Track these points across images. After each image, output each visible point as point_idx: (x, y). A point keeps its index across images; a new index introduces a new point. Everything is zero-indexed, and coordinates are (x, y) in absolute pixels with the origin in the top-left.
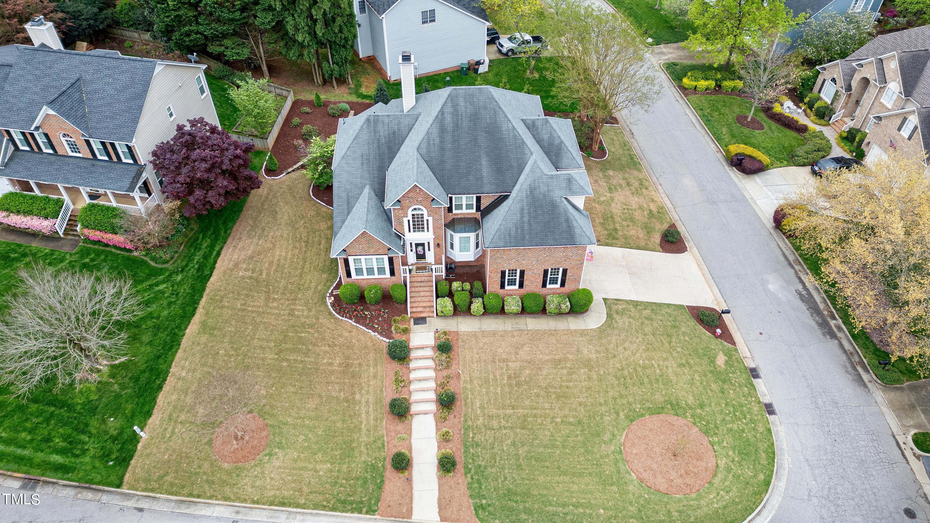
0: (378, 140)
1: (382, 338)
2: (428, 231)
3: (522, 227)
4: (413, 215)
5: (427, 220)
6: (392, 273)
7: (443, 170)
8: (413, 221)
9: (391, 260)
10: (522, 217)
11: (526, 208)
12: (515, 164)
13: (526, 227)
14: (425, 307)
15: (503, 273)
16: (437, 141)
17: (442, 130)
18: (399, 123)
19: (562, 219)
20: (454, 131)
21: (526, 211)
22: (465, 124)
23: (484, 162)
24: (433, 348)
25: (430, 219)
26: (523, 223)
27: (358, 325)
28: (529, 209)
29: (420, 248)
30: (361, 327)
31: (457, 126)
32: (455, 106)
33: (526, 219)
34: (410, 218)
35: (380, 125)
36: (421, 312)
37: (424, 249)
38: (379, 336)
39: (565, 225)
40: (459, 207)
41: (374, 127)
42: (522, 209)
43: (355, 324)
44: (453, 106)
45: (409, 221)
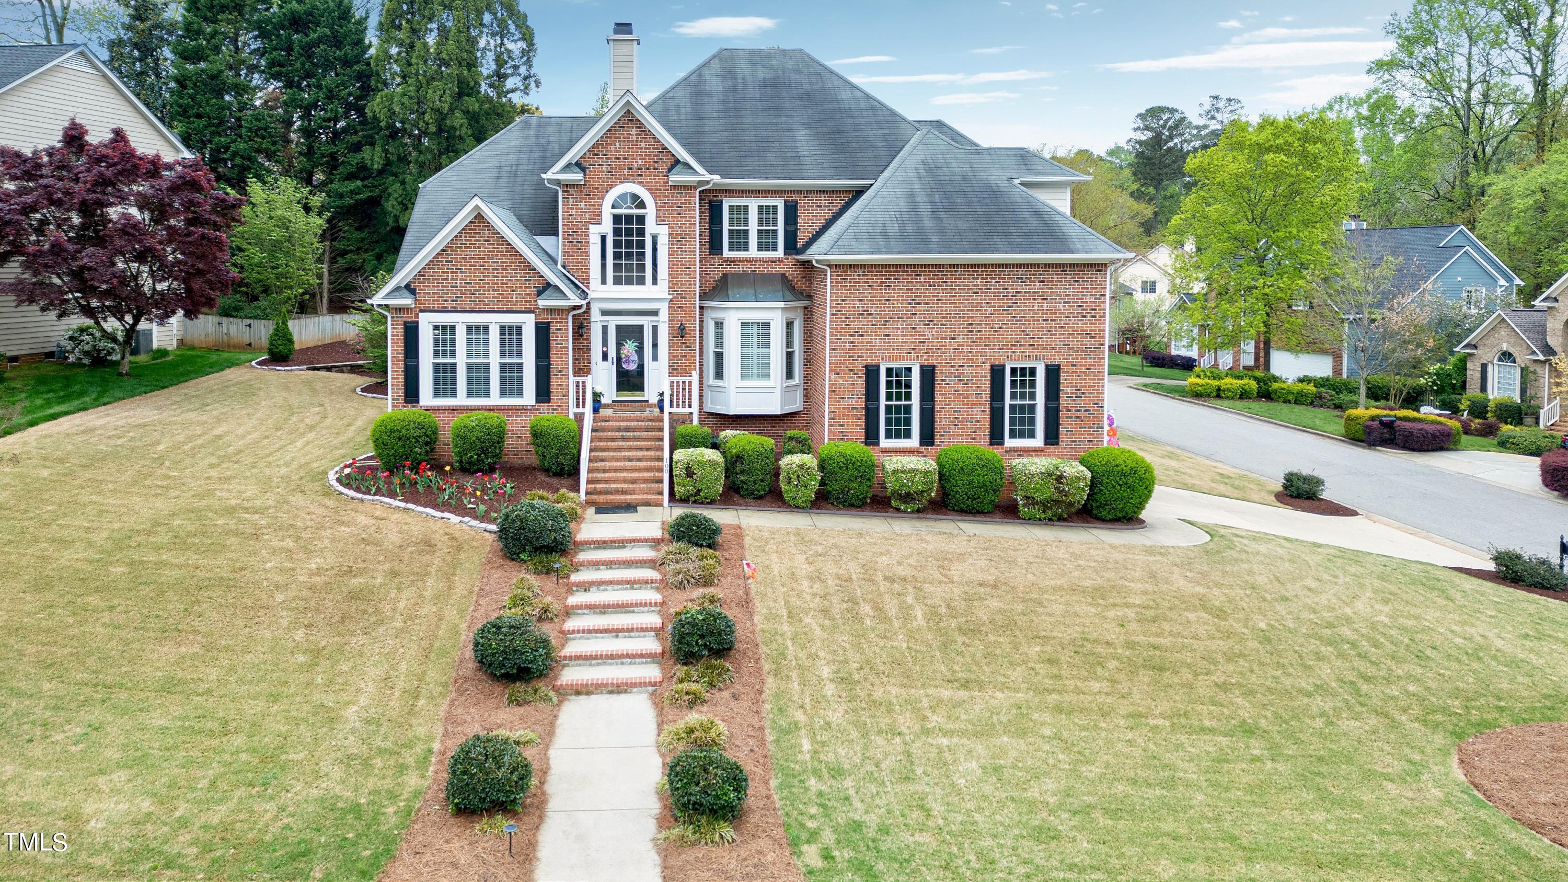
0: (544, 148)
1: (483, 526)
2: (655, 281)
3: (916, 222)
4: (617, 219)
5: (655, 239)
6: (543, 393)
8: (617, 244)
9: (543, 333)
10: (912, 209)
11: (919, 196)
12: (878, 143)
13: (927, 222)
14: (634, 481)
15: (871, 373)
16: (686, 108)
17: (699, 94)
20: (726, 96)
21: (921, 198)
22: (752, 89)
23: (802, 136)
24: (656, 544)
25: (663, 232)
26: (918, 215)
29: (630, 347)
31: (733, 91)
33: (924, 210)
34: (607, 226)
35: (552, 129)
36: (624, 492)
37: (640, 350)
38: (475, 523)
40: (740, 240)
41: (538, 131)
42: (910, 198)
44: (723, 68)
45: (603, 239)
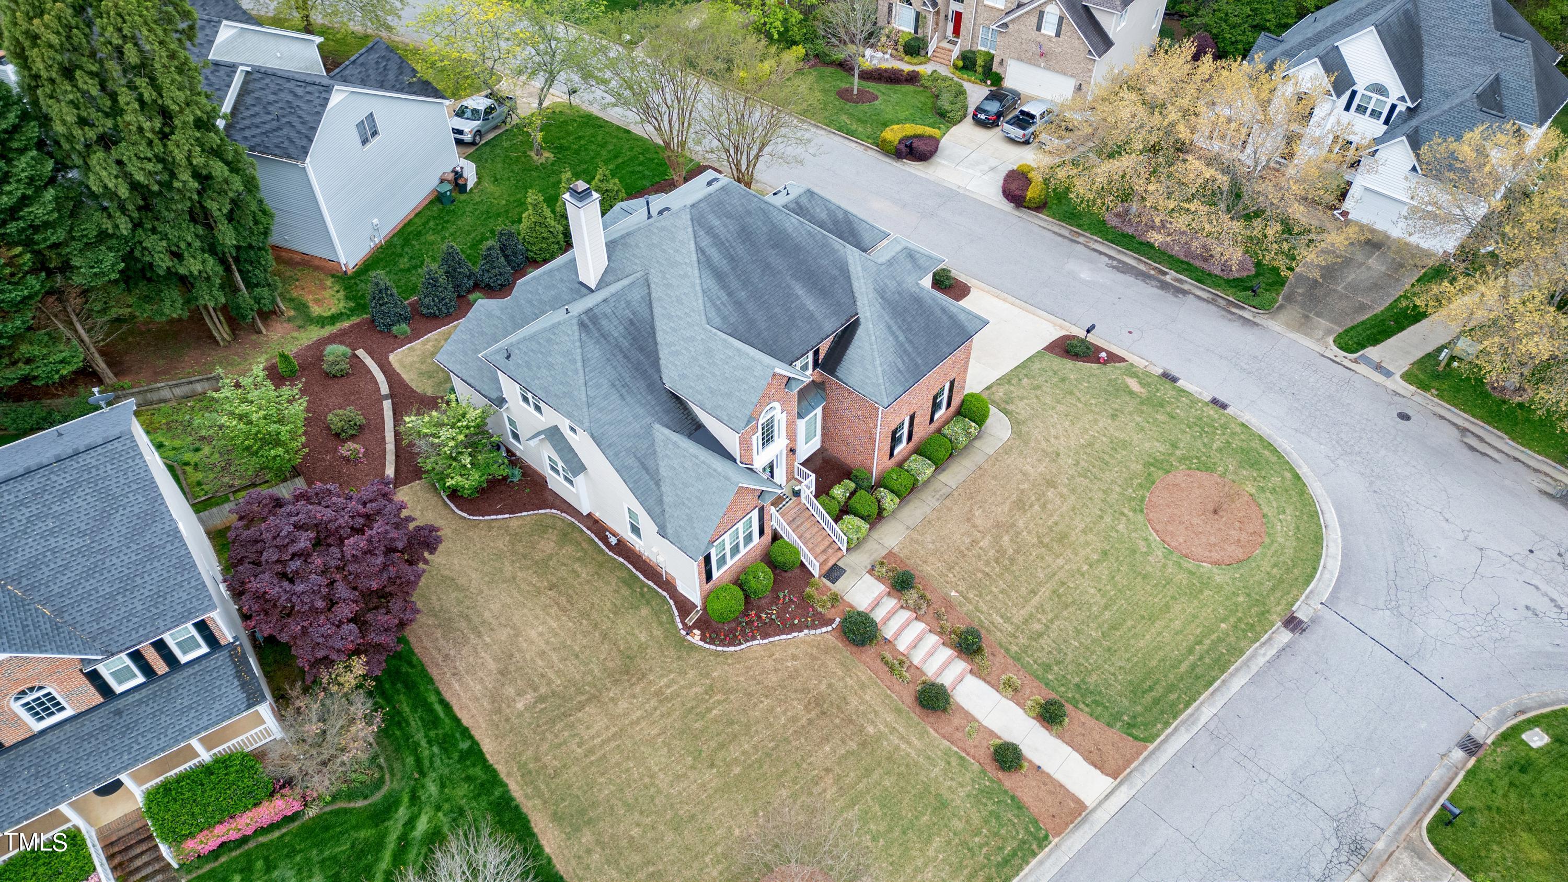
0: (618, 346)
1: (818, 631)
2: (779, 436)
3: (905, 351)
4: (763, 424)
5: (779, 421)
6: (762, 532)
7: (759, 334)
8: (763, 434)
9: (761, 511)
10: (896, 338)
11: (892, 322)
12: (836, 272)
13: (909, 349)
14: (824, 551)
15: (894, 434)
16: (724, 297)
17: (719, 276)
18: (628, 304)
19: (938, 312)
20: (733, 269)
21: (895, 328)
22: (740, 250)
23: (799, 290)
24: (889, 594)
25: (784, 416)
26: (902, 345)
27: (771, 639)
28: (896, 323)
29: (768, 472)
30: (777, 638)
31: (732, 259)
32: (710, 231)
33: (902, 338)
34: (760, 431)
35: (604, 322)
36: (826, 560)
38: (812, 632)
39: (945, 318)
41: (599, 330)
42: (889, 328)
43: (766, 641)
44: (707, 233)
